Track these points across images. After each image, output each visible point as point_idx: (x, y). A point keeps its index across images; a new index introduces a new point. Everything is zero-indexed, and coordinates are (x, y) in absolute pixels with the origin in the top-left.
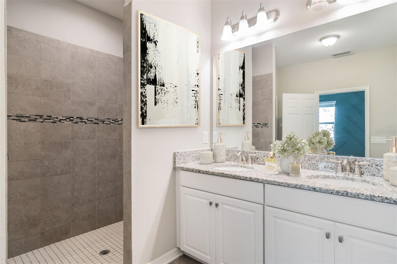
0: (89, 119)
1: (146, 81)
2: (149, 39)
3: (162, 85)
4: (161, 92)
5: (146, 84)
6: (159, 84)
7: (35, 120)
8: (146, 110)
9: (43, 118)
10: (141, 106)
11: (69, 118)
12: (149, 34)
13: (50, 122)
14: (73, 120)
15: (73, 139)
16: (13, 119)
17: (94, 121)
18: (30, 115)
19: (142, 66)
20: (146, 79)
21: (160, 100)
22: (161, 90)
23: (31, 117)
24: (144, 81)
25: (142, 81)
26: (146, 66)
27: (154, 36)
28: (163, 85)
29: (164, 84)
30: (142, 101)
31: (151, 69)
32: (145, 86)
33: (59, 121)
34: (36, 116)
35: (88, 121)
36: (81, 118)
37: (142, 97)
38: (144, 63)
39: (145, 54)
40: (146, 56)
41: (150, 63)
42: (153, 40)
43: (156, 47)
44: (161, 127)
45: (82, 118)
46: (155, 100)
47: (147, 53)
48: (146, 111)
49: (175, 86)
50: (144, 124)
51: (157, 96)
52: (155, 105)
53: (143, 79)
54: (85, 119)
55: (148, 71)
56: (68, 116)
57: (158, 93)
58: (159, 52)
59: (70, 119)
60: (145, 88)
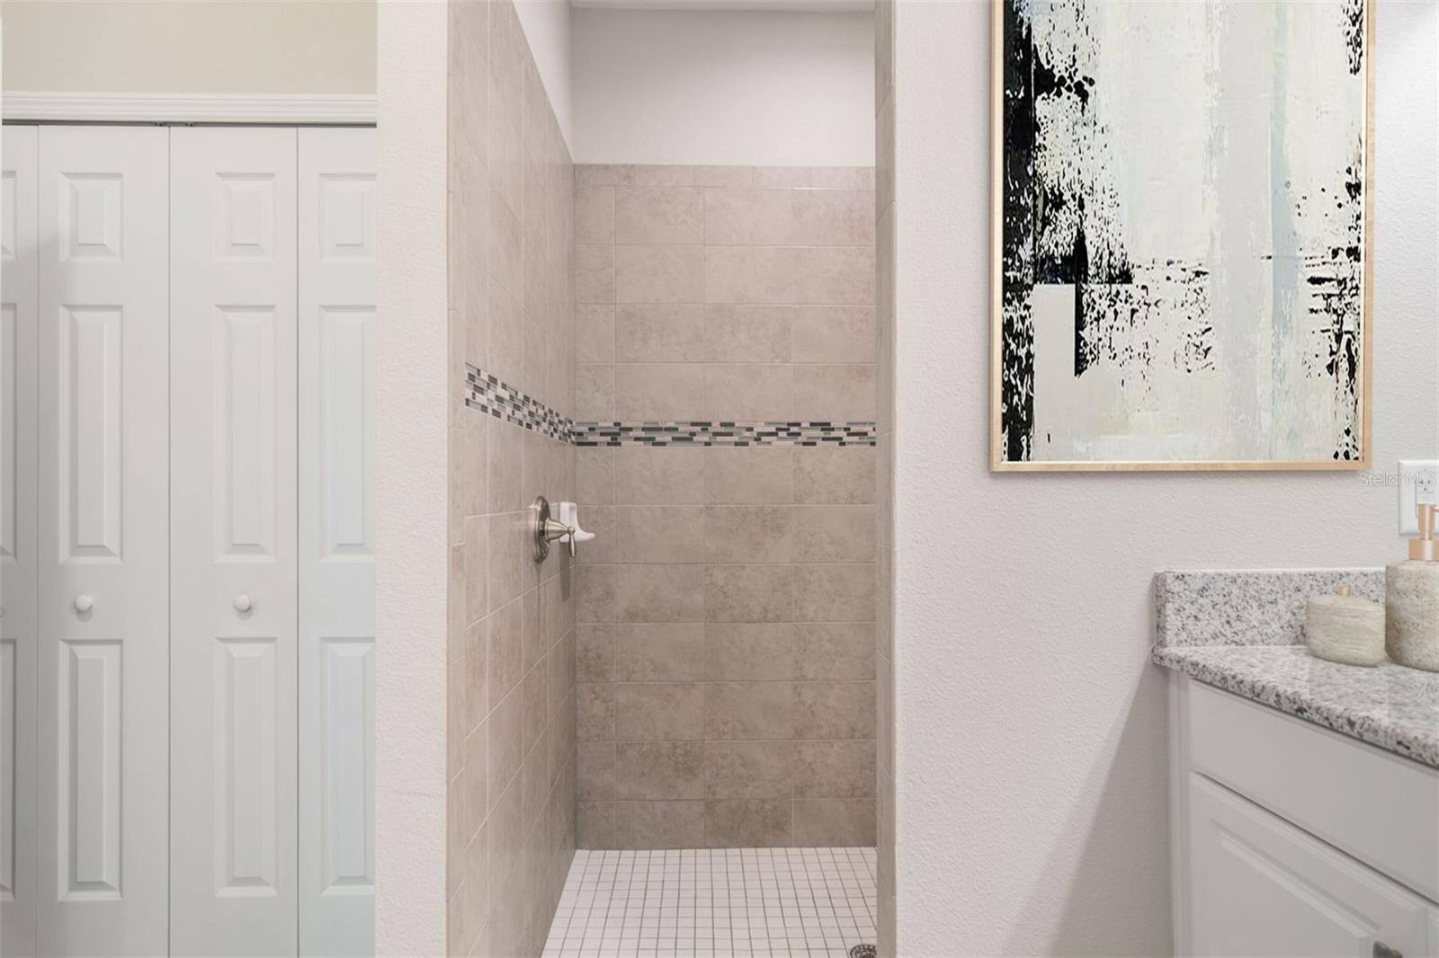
0: (853, 429)
1: (1031, 271)
2: (1048, 82)
3: (1118, 277)
4: (1112, 309)
5: (1031, 283)
6: (1098, 274)
7: (689, 438)
8: (1027, 394)
9: (710, 429)
10: (1006, 379)
11: (786, 427)
12: (1050, 58)
13: (729, 443)
14: (799, 434)
15: (798, 499)
16: (637, 439)
17: (869, 434)
18: (676, 423)
19: (1010, 209)
20: (1028, 259)
21: (1107, 349)
22: (1111, 300)
23: (680, 429)
24: (1020, 271)
25: (1010, 274)
26: (1030, 204)
27: (1074, 60)
28: (1126, 277)
29: (1128, 270)
30: (1010, 359)
31: (1057, 211)
32: (1025, 293)
33: (756, 440)
34: (693, 424)
35: (849, 435)
36: (826, 427)
37: (1010, 341)
38: (1023, 195)
39: (1025, 152)
40: (1029, 158)
41: (1052, 189)
42: (1069, 81)
43: (1083, 107)
44: (1110, 469)
45: (829, 424)
46: (1078, 347)
47: (1035, 147)
48: (1030, 399)
49: (1198, 274)
50: (1019, 459)
51: (1087, 330)
52: (1078, 371)
53: (1018, 264)
54: (839, 429)
55: (1039, 225)
56: (783, 421)
57: (1095, 315)
58: (1098, 128)
59: (790, 430)
60: (1027, 301)
